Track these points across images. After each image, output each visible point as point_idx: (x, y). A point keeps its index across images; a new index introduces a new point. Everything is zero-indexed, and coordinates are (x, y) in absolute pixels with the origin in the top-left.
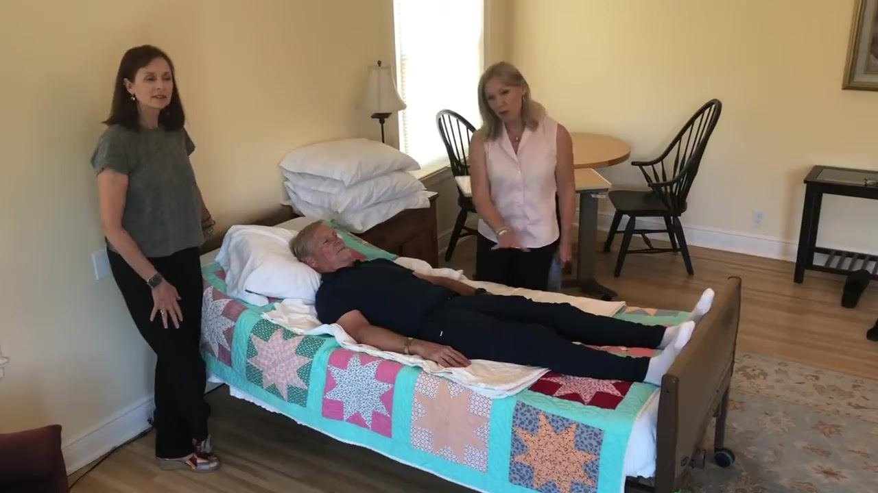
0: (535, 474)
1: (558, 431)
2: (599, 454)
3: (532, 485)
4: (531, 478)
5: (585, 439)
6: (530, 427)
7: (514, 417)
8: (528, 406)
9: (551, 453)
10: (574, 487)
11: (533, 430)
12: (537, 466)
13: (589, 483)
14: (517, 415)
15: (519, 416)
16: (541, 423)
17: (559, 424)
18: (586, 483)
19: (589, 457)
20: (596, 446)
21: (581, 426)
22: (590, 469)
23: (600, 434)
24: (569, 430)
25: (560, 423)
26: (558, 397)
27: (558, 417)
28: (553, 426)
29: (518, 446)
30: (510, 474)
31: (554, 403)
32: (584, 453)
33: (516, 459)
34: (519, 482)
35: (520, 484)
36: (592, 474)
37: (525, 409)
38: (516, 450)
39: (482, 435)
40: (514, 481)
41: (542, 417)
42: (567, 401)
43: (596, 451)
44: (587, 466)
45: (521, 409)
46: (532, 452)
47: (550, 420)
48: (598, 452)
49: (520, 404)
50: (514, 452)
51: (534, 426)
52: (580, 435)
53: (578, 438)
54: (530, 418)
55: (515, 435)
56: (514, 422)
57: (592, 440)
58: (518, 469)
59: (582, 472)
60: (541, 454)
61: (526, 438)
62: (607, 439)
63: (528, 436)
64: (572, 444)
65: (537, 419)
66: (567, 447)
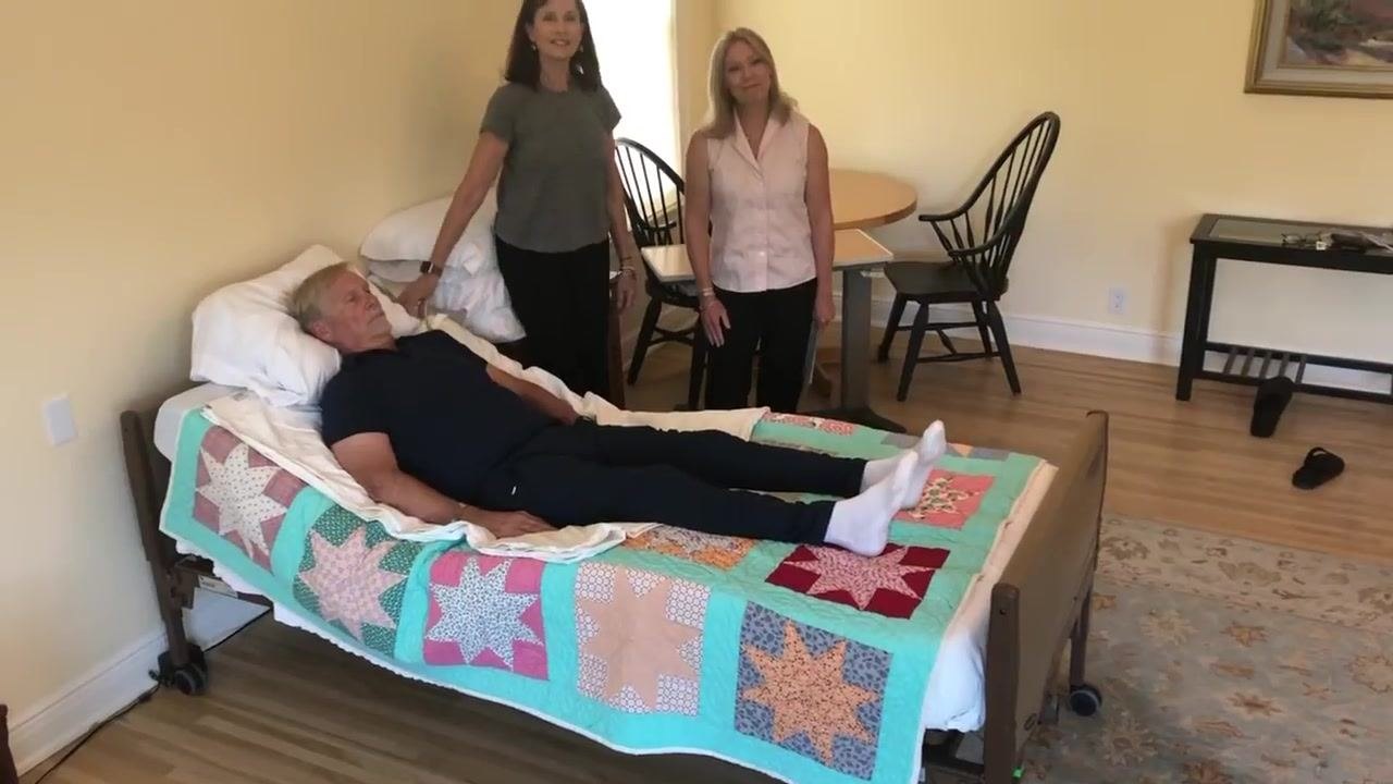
0: (776, 720)
1: (817, 653)
2: (882, 692)
3: (771, 738)
4: (769, 725)
5: (861, 667)
6: (770, 645)
7: (743, 629)
8: (767, 611)
9: (804, 688)
10: (839, 743)
11: (774, 650)
12: (780, 709)
13: (865, 736)
14: (748, 624)
15: (753, 626)
16: (787, 640)
17: (817, 641)
18: (859, 736)
19: (867, 696)
20: (878, 679)
21: (854, 644)
22: (866, 715)
23: (885, 659)
24: (835, 651)
25: (820, 640)
26: (814, 596)
27: (818, 629)
28: (808, 645)
29: (749, 675)
30: (736, 718)
31: (809, 606)
32: (857, 690)
33: (745, 696)
34: (751, 730)
35: (752, 734)
36: (869, 723)
37: (762, 615)
38: (745, 682)
39: (690, 656)
40: (742, 729)
41: (789, 630)
42: (829, 603)
43: (877, 686)
44: (862, 710)
45: (754, 615)
46: (772, 686)
47: (804, 636)
48: (882, 687)
49: (753, 607)
50: (743, 684)
51: (776, 643)
52: (851, 661)
53: (848, 666)
54: (770, 631)
55: (745, 659)
56: (743, 636)
57: (871, 668)
58: (748, 711)
59: (852, 720)
60: (786, 690)
61: (762, 664)
62: (897, 667)
63: (766, 660)
64: (838, 674)
65: (781, 632)
66: (831, 679)
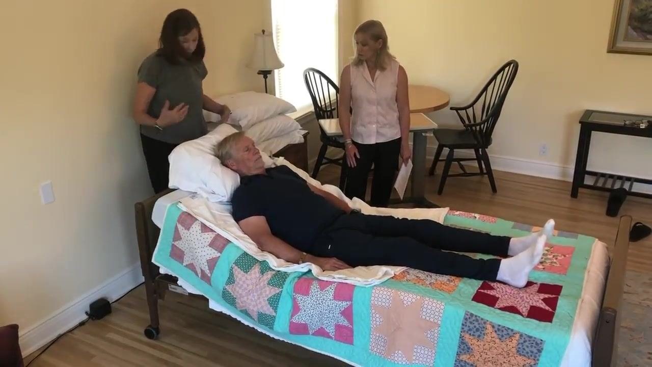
1: (504, 339)
2: (538, 360)
5: (527, 347)
6: (477, 334)
7: (463, 325)
8: (476, 316)
9: (494, 356)
11: (479, 336)
12: (480, 366)
14: (466, 323)
16: (487, 332)
17: (504, 333)
19: (529, 361)
20: (537, 353)
21: (524, 336)
23: (541, 343)
24: (513, 338)
26: (498, 309)
27: (504, 327)
28: (498, 335)
29: (464, 348)
31: (497, 314)
32: (524, 358)
33: (461, 358)
37: (473, 318)
38: (462, 351)
39: (432, 336)
41: (489, 326)
42: (508, 313)
43: (535, 357)
45: (469, 318)
46: (476, 354)
47: (496, 329)
48: (538, 357)
49: (469, 314)
50: (460, 352)
51: (481, 333)
52: (522, 343)
53: (520, 346)
54: (477, 326)
55: (462, 340)
56: (463, 329)
57: (533, 348)
58: (462, 366)
60: (484, 356)
61: (472, 343)
62: (547, 348)
63: (475, 341)
64: (514, 350)
65: (484, 327)
66: (509, 352)
